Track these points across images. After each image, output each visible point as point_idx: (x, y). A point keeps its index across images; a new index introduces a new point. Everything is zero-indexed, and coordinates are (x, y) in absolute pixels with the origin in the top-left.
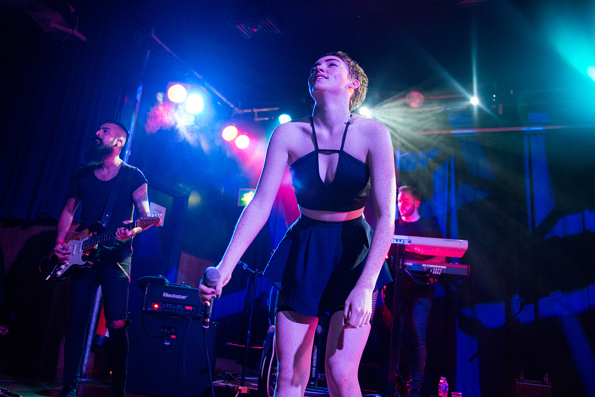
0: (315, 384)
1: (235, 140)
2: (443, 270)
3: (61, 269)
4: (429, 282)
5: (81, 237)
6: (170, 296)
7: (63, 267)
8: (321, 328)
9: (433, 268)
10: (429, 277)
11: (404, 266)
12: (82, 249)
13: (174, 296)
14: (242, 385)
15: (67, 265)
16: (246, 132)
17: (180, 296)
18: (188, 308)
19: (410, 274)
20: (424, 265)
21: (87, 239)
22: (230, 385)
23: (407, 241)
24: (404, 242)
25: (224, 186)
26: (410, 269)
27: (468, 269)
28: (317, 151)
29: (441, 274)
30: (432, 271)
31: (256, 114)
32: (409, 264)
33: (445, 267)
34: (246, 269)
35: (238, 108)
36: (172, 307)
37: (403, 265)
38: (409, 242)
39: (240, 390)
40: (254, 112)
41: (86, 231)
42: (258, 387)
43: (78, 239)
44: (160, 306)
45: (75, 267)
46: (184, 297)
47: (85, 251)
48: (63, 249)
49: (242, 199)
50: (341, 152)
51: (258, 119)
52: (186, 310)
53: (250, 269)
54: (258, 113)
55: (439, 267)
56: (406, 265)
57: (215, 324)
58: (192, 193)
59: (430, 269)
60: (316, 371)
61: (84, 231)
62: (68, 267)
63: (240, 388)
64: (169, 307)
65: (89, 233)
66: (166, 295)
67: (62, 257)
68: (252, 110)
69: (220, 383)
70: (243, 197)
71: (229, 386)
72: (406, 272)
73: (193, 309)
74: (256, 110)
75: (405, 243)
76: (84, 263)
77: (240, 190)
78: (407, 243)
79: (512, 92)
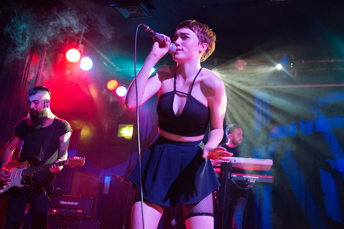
1: (115, 90)
2: (256, 180)
3: (4, 188)
4: (247, 187)
5: (21, 167)
6: (66, 203)
7: (5, 187)
8: (175, 222)
9: (250, 179)
10: (247, 184)
11: (231, 178)
12: (22, 176)
13: (69, 203)
15: (9, 186)
16: (125, 84)
17: (73, 203)
18: (79, 211)
19: (235, 183)
20: (244, 176)
21: (26, 168)
23: (233, 160)
24: (231, 161)
25: (108, 123)
26: (235, 179)
27: (272, 179)
28: (175, 92)
29: (255, 182)
30: (250, 181)
32: (234, 176)
33: (258, 178)
34: (123, 182)
35: (119, 67)
36: (67, 211)
37: (230, 176)
38: (235, 161)
41: (26, 162)
43: (19, 168)
44: (58, 211)
45: (14, 188)
46: (76, 204)
47: (23, 177)
48: (5, 174)
50: (189, 96)
51: (133, 76)
52: (77, 213)
53: (125, 182)
55: (254, 177)
56: (233, 177)
57: (99, 222)
58: (83, 128)
59: (248, 179)
61: (24, 162)
62: (9, 187)
64: (65, 211)
65: (28, 165)
66: (62, 202)
67: (5, 179)
68: (129, 69)
70: (121, 131)
72: (232, 181)
73: (83, 212)
74: (132, 69)
75: (232, 162)
76: (22, 186)
77: (120, 125)
78: (233, 162)
79: (303, 61)
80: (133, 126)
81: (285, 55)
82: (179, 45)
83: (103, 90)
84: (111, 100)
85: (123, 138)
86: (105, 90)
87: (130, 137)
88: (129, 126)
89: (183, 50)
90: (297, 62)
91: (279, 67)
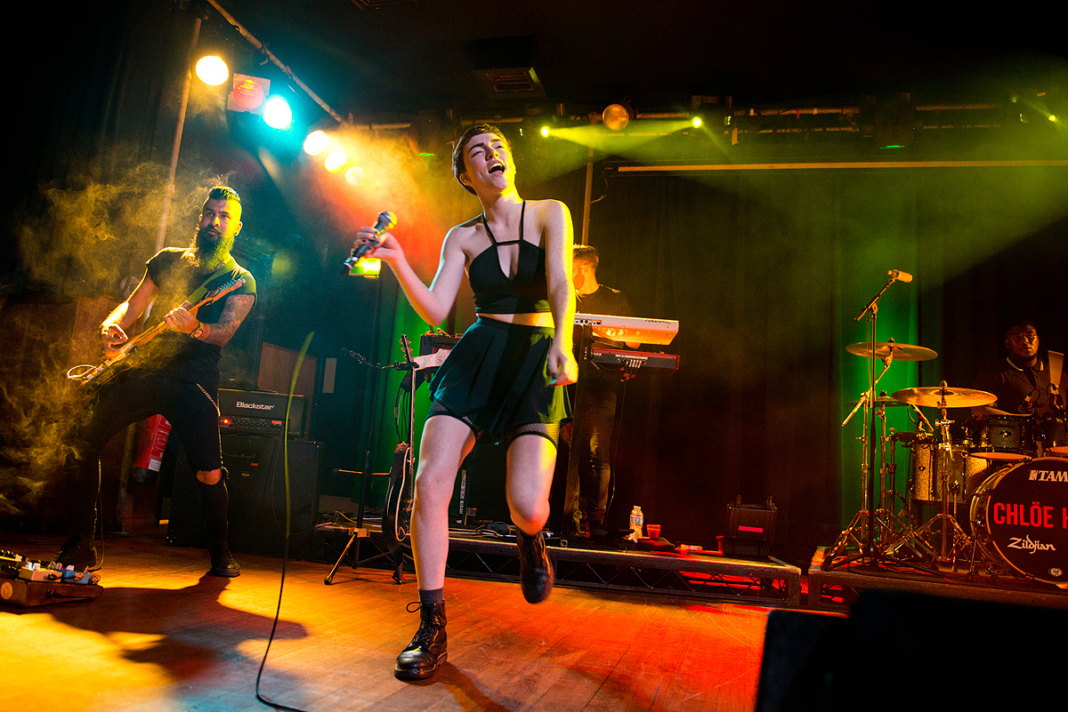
0: (463, 522)
2: (643, 362)
4: (624, 378)
6: (248, 406)
9: (629, 360)
10: (624, 371)
13: (254, 406)
14: (359, 526)
17: (264, 407)
18: (276, 423)
19: (598, 369)
20: (617, 355)
22: (341, 528)
23: (596, 322)
24: (591, 323)
25: (327, 245)
27: (677, 360)
28: (495, 245)
29: (641, 367)
30: (629, 364)
31: (376, 132)
32: (597, 353)
33: (646, 358)
34: (363, 363)
35: (348, 122)
36: (252, 422)
38: (598, 323)
39: (356, 533)
40: (374, 131)
42: (383, 529)
44: (233, 422)
46: (269, 408)
50: (522, 243)
52: (272, 426)
53: (369, 364)
54: (380, 131)
55: (638, 357)
56: (594, 355)
57: (316, 444)
59: (625, 361)
60: (464, 504)
63: (356, 530)
64: (247, 422)
66: (241, 405)
69: (328, 526)
71: (340, 530)
72: (592, 365)
74: (376, 128)
79: (752, 112)
81: (710, 100)
85: (362, 278)
87: (376, 275)
90: (739, 113)
91: (697, 122)
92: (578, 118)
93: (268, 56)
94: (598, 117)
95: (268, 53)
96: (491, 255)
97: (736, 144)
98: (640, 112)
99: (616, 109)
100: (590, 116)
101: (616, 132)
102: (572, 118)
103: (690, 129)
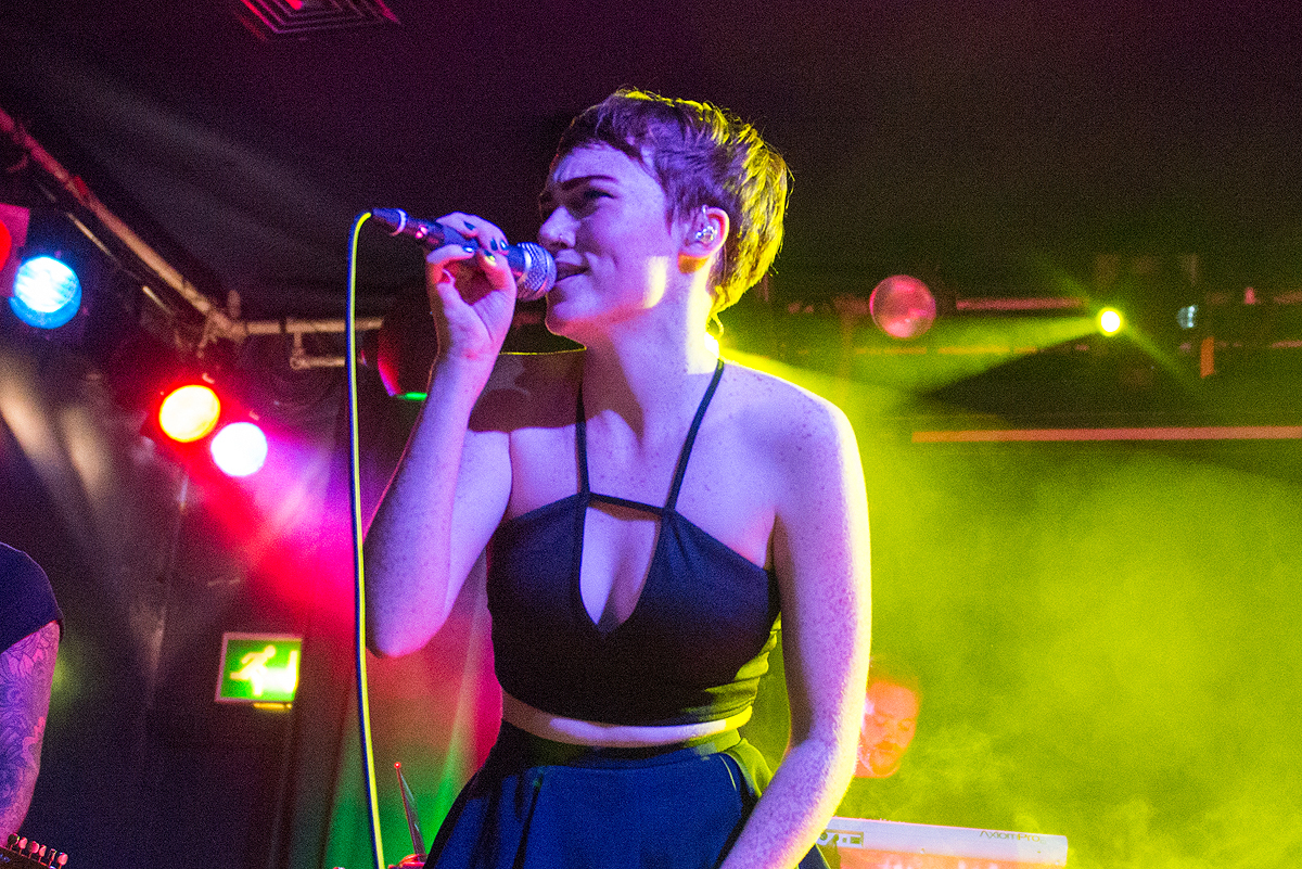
1: (208, 439)
16: (258, 412)
23: (848, 837)
24: (836, 838)
25: (162, 623)
28: (586, 498)
31: (298, 341)
35: (227, 314)
38: (855, 841)
40: (291, 337)
49: (234, 676)
50: (668, 517)
51: (304, 364)
54: (306, 337)
68: (283, 325)
70: (236, 667)
74: (297, 328)
75: (840, 843)
77: (227, 637)
78: (848, 845)
79: (1250, 296)
80: (299, 640)
81: (1142, 266)
82: (564, 246)
83: (139, 444)
84: (184, 495)
85: (245, 710)
86: (148, 442)
87: (285, 703)
88: (278, 645)
89: (584, 269)
90: (1219, 299)
91: (1110, 321)
92: (810, 309)
93: (28, 152)
94: (856, 306)
95: (30, 142)
96: (563, 520)
97: (1212, 378)
98: (966, 295)
99: (900, 287)
100: (838, 303)
101: (903, 343)
102: (794, 308)
103: (1093, 340)
